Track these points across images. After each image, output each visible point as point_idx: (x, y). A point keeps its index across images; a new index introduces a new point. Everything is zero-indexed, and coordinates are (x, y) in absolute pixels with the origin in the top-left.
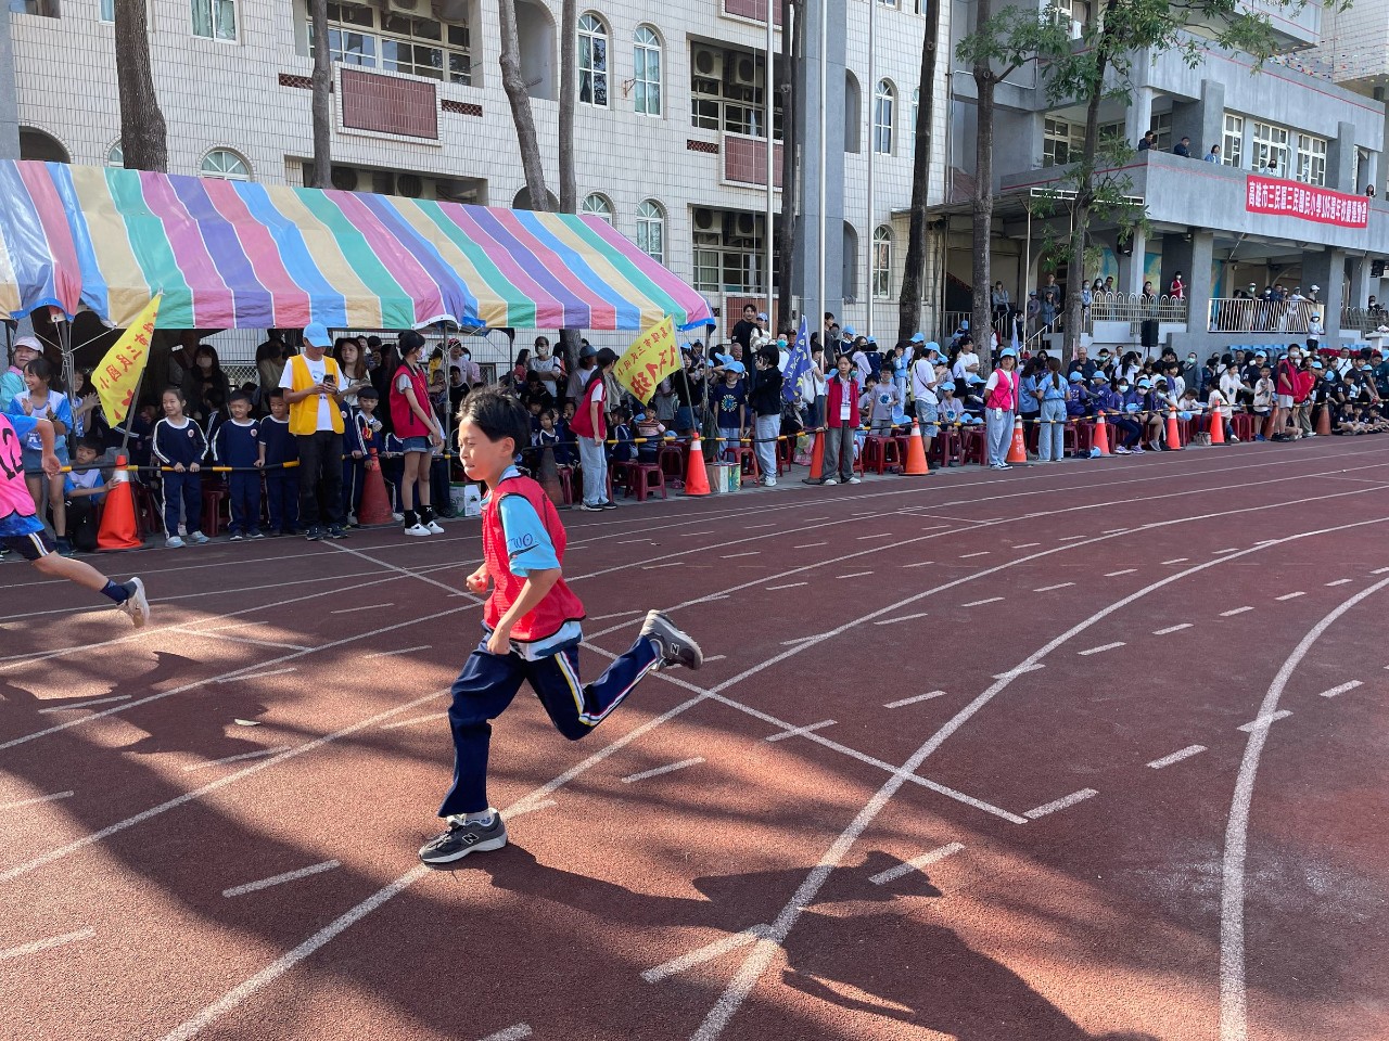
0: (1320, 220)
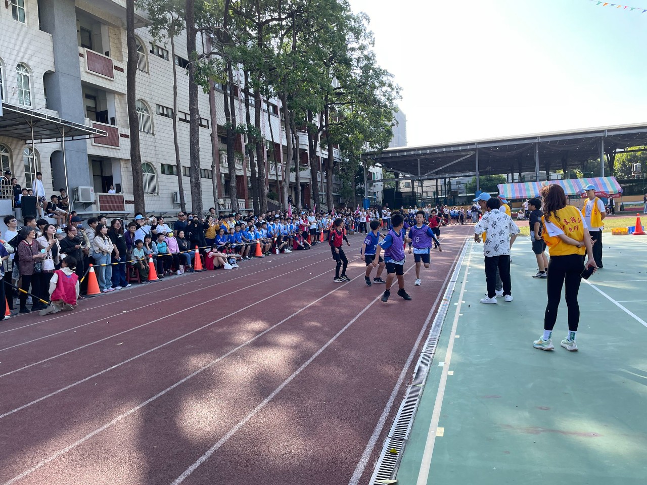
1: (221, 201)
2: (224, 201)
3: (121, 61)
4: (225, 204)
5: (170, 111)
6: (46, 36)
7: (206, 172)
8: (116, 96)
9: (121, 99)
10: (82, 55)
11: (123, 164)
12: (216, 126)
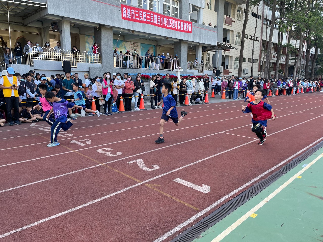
0: (166, 27)
1: (260, 73)
2: (261, 73)
3: (234, 18)
4: (261, 74)
5: (247, 35)
6: (216, 13)
7: (256, 60)
8: (231, 32)
9: (232, 33)
10: (224, 18)
11: (229, 58)
12: (262, 40)
